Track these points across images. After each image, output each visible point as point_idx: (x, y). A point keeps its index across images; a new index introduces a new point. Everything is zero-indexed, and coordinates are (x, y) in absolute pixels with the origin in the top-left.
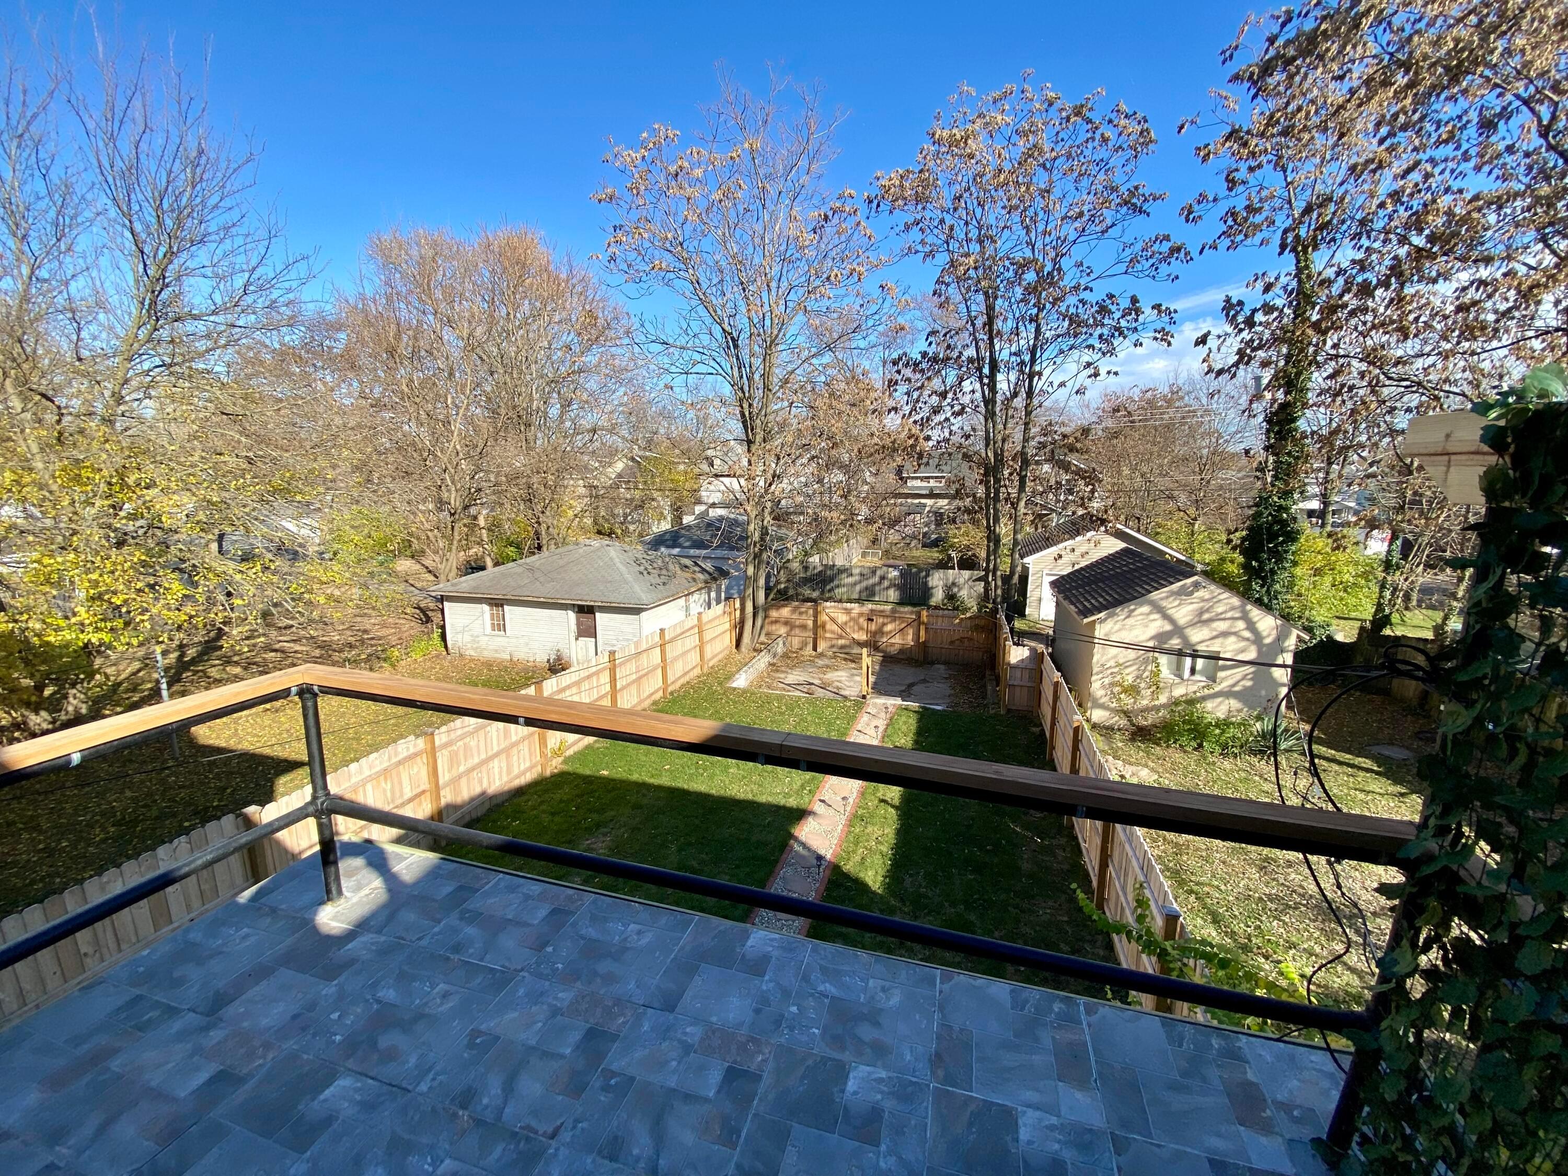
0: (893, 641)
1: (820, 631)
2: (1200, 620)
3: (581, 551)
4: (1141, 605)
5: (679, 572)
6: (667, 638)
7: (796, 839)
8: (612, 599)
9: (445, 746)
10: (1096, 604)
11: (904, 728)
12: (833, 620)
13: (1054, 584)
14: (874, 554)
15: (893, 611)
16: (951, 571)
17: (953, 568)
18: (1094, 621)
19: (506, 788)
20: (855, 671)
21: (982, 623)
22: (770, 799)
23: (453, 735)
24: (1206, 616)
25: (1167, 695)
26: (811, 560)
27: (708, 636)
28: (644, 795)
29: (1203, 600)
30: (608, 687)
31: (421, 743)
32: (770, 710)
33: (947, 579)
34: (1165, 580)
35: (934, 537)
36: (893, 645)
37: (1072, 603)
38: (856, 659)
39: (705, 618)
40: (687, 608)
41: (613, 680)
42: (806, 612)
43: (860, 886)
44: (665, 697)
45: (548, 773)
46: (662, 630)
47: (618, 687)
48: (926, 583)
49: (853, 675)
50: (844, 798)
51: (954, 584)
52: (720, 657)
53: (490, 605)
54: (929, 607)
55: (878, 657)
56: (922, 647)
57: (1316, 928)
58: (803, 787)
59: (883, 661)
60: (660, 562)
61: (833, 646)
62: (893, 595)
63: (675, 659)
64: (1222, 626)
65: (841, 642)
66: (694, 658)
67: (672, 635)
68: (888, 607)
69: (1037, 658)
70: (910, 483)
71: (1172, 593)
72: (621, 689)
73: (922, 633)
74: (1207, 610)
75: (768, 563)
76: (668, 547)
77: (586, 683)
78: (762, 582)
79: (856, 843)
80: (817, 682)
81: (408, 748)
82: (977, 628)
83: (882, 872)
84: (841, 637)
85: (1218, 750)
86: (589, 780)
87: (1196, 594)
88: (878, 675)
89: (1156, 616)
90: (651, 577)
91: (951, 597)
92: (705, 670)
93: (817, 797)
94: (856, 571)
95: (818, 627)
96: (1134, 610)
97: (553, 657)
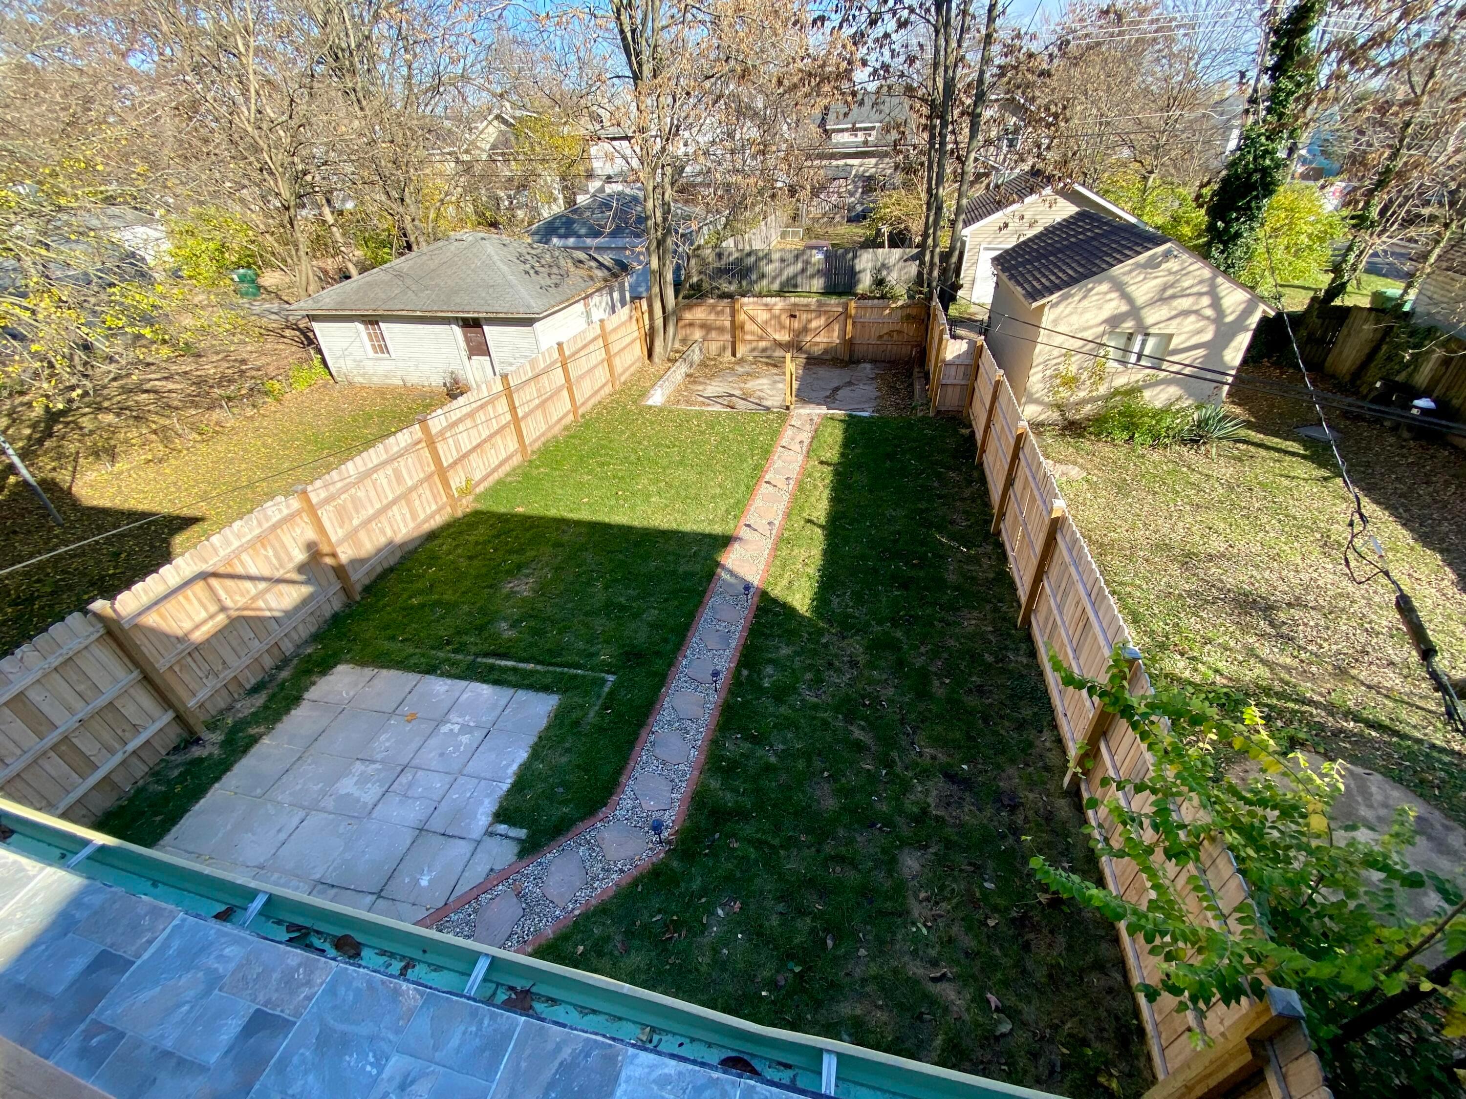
0: (817, 339)
1: (738, 333)
2: (1162, 298)
3: (453, 248)
4: (1100, 283)
5: (572, 269)
6: (567, 353)
7: (723, 567)
8: (497, 308)
9: (327, 501)
10: (1047, 283)
11: (830, 440)
12: (752, 319)
13: (997, 261)
14: (795, 234)
15: (820, 304)
16: (880, 250)
17: (881, 245)
18: (1044, 305)
19: (416, 534)
20: (777, 378)
21: (914, 312)
22: (695, 528)
23: (332, 489)
24: (1170, 292)
25: (1106, 385)
26: (724, 244)
27: (615, 348)
28: (564, 532)
29: (1170, 273)
30: (508, 417)
31: (295, 503)
32: (690, 429)
33: (877, 260)
34: (1130, 249)
35: (859, 208)
36: (817, 344)
37: (1019, 284)
38: (777, 364)
39: (609, 326)
40: (588, 314)
41: (513, 409)
42: (722, 311)
43: (788, 611)
44: (576, 421)
45: (459, 514)
46: (560, 345)
47: (520, 414)
48: (852, 267)
49: (775, 382)
50: (770, 523)
51: (883, 265)
52: (632, 370)
53: (364, 322)
54: (855, 295)
55: (802, 359)
56: (849, 344)
57: (1232, 622)
58: (728, 512)
59: (807, 364)
60: (548, 256)
61: (753, 350)
62: (818, 284)
63: (581, 377)
64: (1184, 303)
65: (763, 344)
66: (602, 375)
67: (573, 350)
68: (813, 300)
69: (976, 352)
70: (836, 138)
71: (1138, 266)
72: (526, 416)
73: (849, 328)
74: (1172, 286)
75: (675, 252)
76: (560, 237)
77: (481, 413)
78: (669, 277)
79: (784, 567)
80: (737, 392)
81: (280, 510)
82: (908, 318)
83: (809, 594)
84: (761, 338)
85: (1149, 440)
86: (503, 518)
87: (1164, 266)
88: (801, 379)
89: (1114, 295)
90: (539, 278)
91: (880, 282)
92: (618, 387)
93: (743, 521)
94: (776, 256)
95: (736, 328)
96: (1092, 289)
97: (448, 380)
